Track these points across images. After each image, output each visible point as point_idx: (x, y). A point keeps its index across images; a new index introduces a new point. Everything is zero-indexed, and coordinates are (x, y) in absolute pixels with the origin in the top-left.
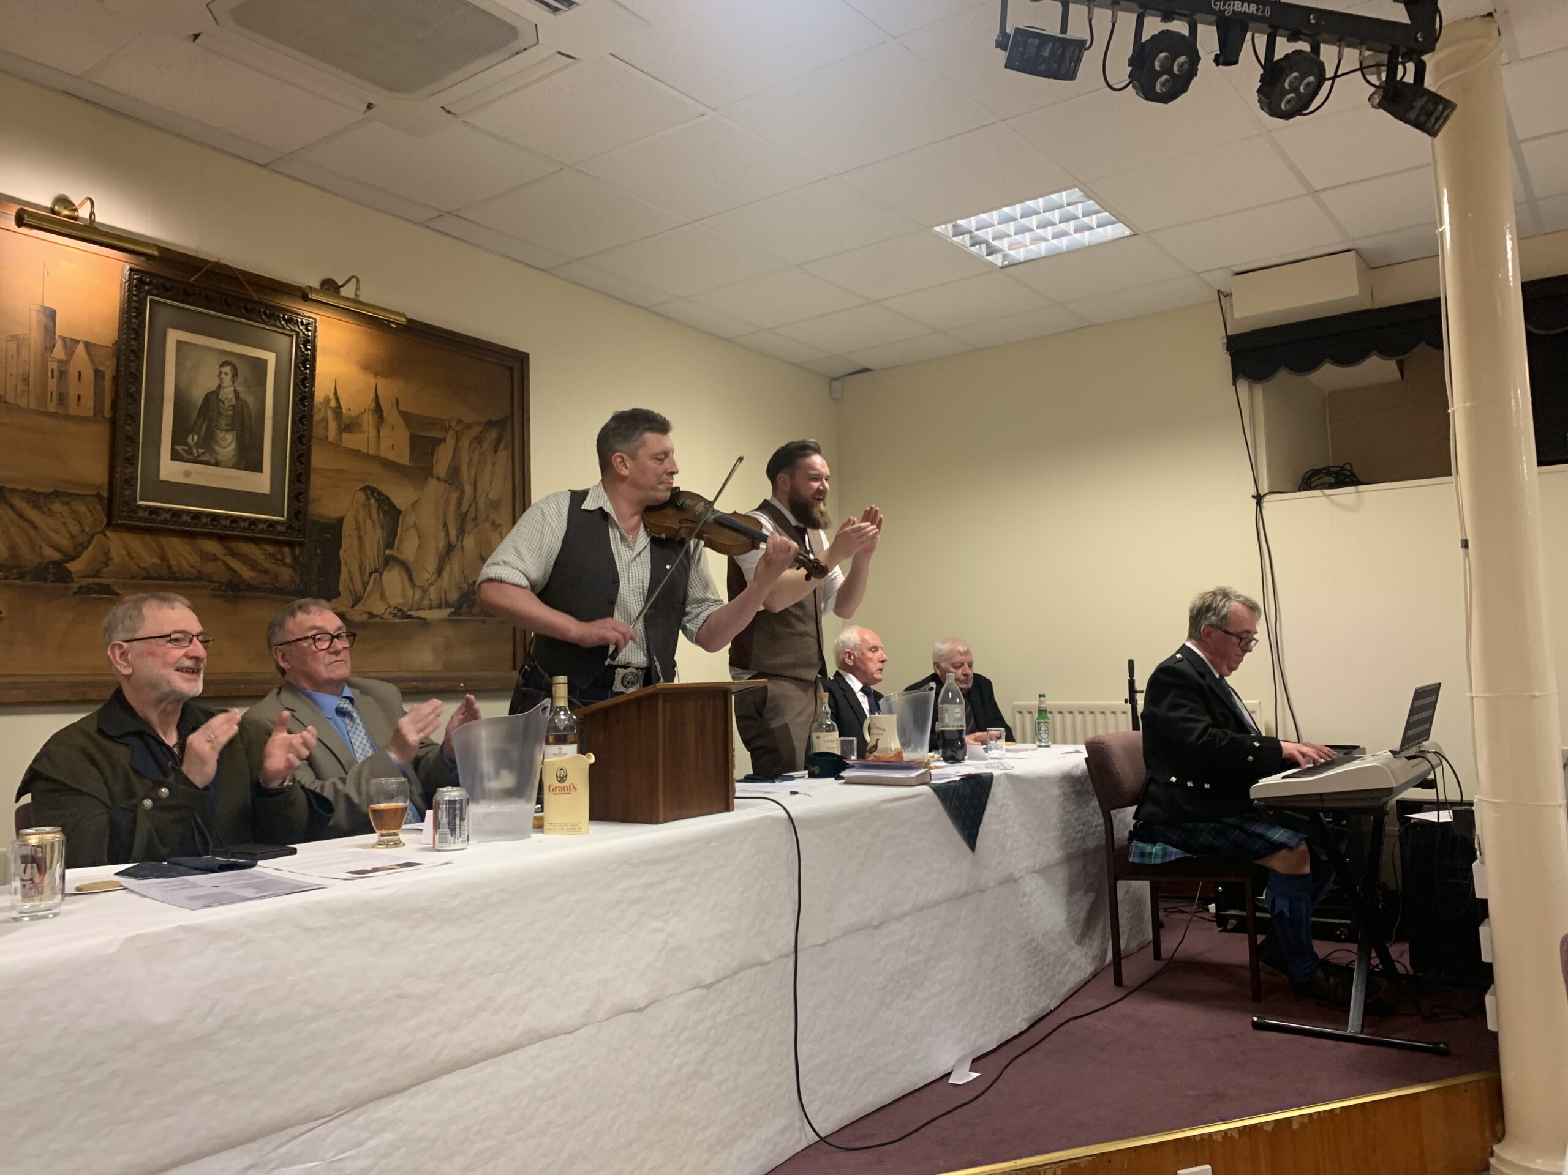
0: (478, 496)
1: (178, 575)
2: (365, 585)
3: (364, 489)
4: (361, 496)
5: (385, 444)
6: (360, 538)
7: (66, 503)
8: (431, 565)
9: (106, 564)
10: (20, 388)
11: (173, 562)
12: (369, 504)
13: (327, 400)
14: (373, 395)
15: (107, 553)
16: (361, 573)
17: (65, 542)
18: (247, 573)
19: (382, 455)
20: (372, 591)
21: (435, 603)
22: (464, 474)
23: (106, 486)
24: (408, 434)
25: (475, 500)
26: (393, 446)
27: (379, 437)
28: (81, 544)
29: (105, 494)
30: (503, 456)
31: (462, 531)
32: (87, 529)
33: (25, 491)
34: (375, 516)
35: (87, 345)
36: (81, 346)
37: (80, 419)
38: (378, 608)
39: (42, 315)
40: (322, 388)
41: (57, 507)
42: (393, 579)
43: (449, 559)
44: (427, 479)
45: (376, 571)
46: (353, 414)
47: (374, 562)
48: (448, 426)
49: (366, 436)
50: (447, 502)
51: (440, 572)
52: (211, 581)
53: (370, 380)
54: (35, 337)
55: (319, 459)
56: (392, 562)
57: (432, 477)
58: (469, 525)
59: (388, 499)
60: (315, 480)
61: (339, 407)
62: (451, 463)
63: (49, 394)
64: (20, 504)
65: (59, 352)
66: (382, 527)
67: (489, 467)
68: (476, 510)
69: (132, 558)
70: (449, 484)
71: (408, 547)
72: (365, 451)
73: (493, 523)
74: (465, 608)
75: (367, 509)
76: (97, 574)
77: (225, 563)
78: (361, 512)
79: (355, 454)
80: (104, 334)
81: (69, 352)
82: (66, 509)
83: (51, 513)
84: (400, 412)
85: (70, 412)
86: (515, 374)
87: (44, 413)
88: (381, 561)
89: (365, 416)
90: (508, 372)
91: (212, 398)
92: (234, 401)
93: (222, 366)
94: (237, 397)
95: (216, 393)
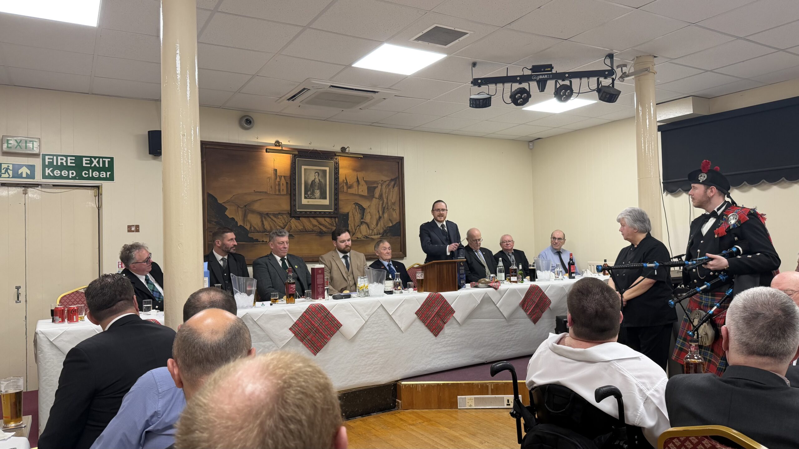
2: (356, 230)
3: (354, 204)
4: (354, 206)
5: (360, 191)
6: (354, 217)
7: (282, 215)
8: (375, 223)
9: (291, 229)
10: (271, 189)
11: (306, 228)
12: (356, 208)
13: (344, 181)
14: (356, 177)
15: (291, 227)
16: (355, 227)
17: (282, 225)
18: (324, 229)
19: (359, 193)
20: (357, 231)
21: (376, 233)
22: (384, 196)
24: (367, 187)
25: (387, 203)
26: (362, 191)
27: (358, 189)
29: (290, 212)
30: (396, 189)
31: (383, 212)
32: (286, 221)
33: (272, 214)
34: (358, 211)
35: (284, 176)
36: (283, 177)
37: (283, 195)
38: (359, 236)
39: (274, 171)
40: (341, 178)
41: (279, 217)
42: (364, 228)
43: (380, 221)
44: (372, 199)
45: (359, 226)
46: (351, 183)
47: (358, 223)
48: (378, 183)
49: (354, 189)
50: (379, 205)
51: (377, 224)
52: (315, 232)
53: (355, 173)
54: (273, 177)
55: (341, 197)
56: (363, 223)
57: (374, 198)
58: (386, 211)
59: (362, 206)
60: (340, 202)
61: (347, 182)
62: (380, 193)
63: (276, 190)
64: (272, 217)
65: (278, 179)
66: (360, 214)
67: (392, 192)
68: (388, 206)
70: (379, 199)
71: (368, 218)
72: (355, 193)
73: (393, 209)
74: (385, 234)
77: (319, 227)
78: (354, 210)
79: (353, 194)
80: (288, 173)
81: (280, 179)
82: (282, 217)
83: (278, 218)
84: (364, 181)
85: (281, 193)
86: (400, 164)
87: (276, 195)
88: (360, 223)
89: (354, 184)
90: (397, 163)
91: (313, 182)
92: (319, 182)
93: (315, 173)
94: (319, 181)
95: (314, 180)
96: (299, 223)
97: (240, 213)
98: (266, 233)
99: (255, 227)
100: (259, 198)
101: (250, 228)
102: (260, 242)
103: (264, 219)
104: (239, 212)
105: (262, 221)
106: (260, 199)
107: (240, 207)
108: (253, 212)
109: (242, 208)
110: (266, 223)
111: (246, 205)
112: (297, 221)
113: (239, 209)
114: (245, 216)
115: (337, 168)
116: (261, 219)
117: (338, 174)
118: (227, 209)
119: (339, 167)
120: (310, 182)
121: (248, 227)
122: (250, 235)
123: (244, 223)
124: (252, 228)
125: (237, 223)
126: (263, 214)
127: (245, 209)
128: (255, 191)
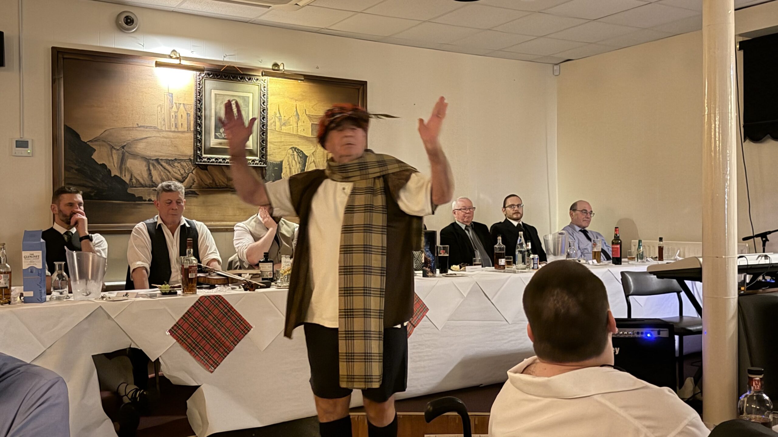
1: (219, 187)
3: (291, 148)
4: (290, 151)
5: (300, 129)
6: (290, 168)
7: (179, 163)
9: (194, 184)
10: (162, 123)
11: (217, 182)
12: (294, 155)
13: (275, 114)
14: (295, 109)
15: (193, 180)
17: (180, 177)
19: (299, 134)
23: (193, 156)
24: (310, 124)
26: (304, 130)
27: (297, 126)
28: (185, 177)
29: (192, 159)
32: (186, 171)
33: (165, 160)
34: (296, 159)
35: (184, 104)
36: (182, 105)
37: (184, 132)
39: (168, 96)
40: (272, 109)
41: (176, 164)
46: (286, 118)
49: (292, 126)
53: (294, 103)
54: (167, 104)
55: (272, 138)
59: (301, 151)
60: (269, 145)
61: (281, 116)
63: (172, 124)
64: (164, 164)
66: (300, 163)
69: (202, 181)
72: (292, 133)
75: (293, 157)
76: (190, 187)
78: (290, 158)
79: (288, 134)
81: (178, 108)
83: (174, 167)
84: (306, 115)
85: (179, 130)
86: (361, 92)
87: (171, 131)
89: (292, 119)
90: (357, 91)
96: (206, 174)
97: (116, 157)
99: (139, 178)
100: (144, 135)
101: (131, 179)
102: (145, 201)
103: (151, 167)
104: (113, 156)
105: (149, 170)
106: (146, 138)
107: (115, 149)
108: (135, 156)
109: (118, 150)
110: (154, 173)
111: (125, 146)
113: (114, 151)
114: (123, 161)
115: (264, 95)
116: (147, 168)
117: (267, 104)
118: (95, 150)
119: (267, 94)
121: (126, 179)
122: (130, 191)
123: (121, 173)
124: (134, 180)
125: (109, 171)
126: (150, 159)
127: (123, 151)
128: (138, 124)
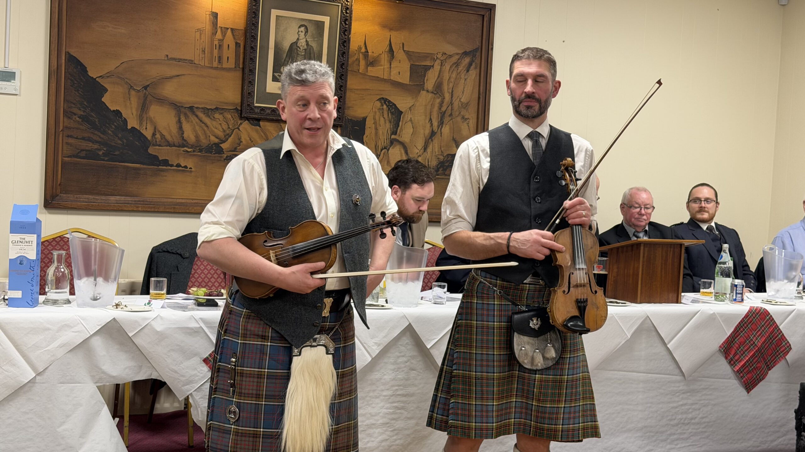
0: (454, 101)
3: (379, 100)
4: (378, 104)
5: (394, 72)
6: (376, 129)
7: (221, 114)
8: (420, 144)
10: (202, 55)
12: (383, 109)
13: (360, 48)
14: (388, 42)
15: (240, 139)
16: (376, 150)
17: (221, 134)
19: (392, 78)
22: (445, 87)
23: (240, 104)
24: (409, 65)
25: (451, 103)
26: (399, 73)
27: (390, 68)
28: (228, 134)
29: (239, 109)
30: (473, 73)
31: (441, 123)
32: (230, 127)
33: (202, 108)
34: (386, 116)
35: (232, 30)
36: (229, 30)
37: (229, 70)
39: (211, 17)
40: (356, 41)
41: (217, 116)
42: (396, 152)
43: (432, 141)
44: (420, 92)
45: (385, 148)
46: (375, 55)
47: (384, 142)
48: (435, 58)
49: (382, 68)
50: (433, 105)
51: (425, 148)
53: (387, 34)
54: (208, 27)
55: (353, 83)
56: (395, 142)
57: (423, 90)
58: (446, 119)
59: (395, 105)
60: (348, 94)
61: (367, 52)
62: (436, 81)
63: (214, 57)
65: (219, 35)
66: (390, 122)
67: (462, 81)
68: (452, 109)
69: (252, 141)
70: (435, 94)
71: (406, 134)
72: (382, 77)
73: (463, 117)
74: (440, 171)
75: (381, 112)
76: (235, 150)
78: (378, 113)
79: (377, 79)
80: (240, 23)
81: (224, 34)
82: (221, 116)
83: (214, 119)
84: (404, 51)
85: (224, 66)
86: (485, 19)
87: (212, 68)
88: (388, 141)
89: (383, 56)
90: (480, 18)
91: (294, 46)
92: (306, 47)
93: (299, 27)
94: (307, 44)
95: (296, 43)
96: (257, 131)
97: (134, 102)
98: (185, 148)
99: (165, 133)
100: (174, 72)
101: (154, 135)
102: (172, 166)
103: (183, 119)
104: (132, 99)
105: (179, 122)
106: (178, 76)
107: (134, 89)
108: (162, 101)
109: (139, 91)
110: (187, 127)
111: (148, 85)
112: (253, 127)
113: (133, 93)
114: (144, 108)
115: (347, 20)
116: (177, 119)
117: (350, 33)
118: (106, 90)
119: (351, 17)
120: (286, 45)
121: (148, 134)
123: (141, 124)
124: (158, 136)
125: (125, 122)
126: (182, 107)
127: (145, 93)
128: (167, 56)
